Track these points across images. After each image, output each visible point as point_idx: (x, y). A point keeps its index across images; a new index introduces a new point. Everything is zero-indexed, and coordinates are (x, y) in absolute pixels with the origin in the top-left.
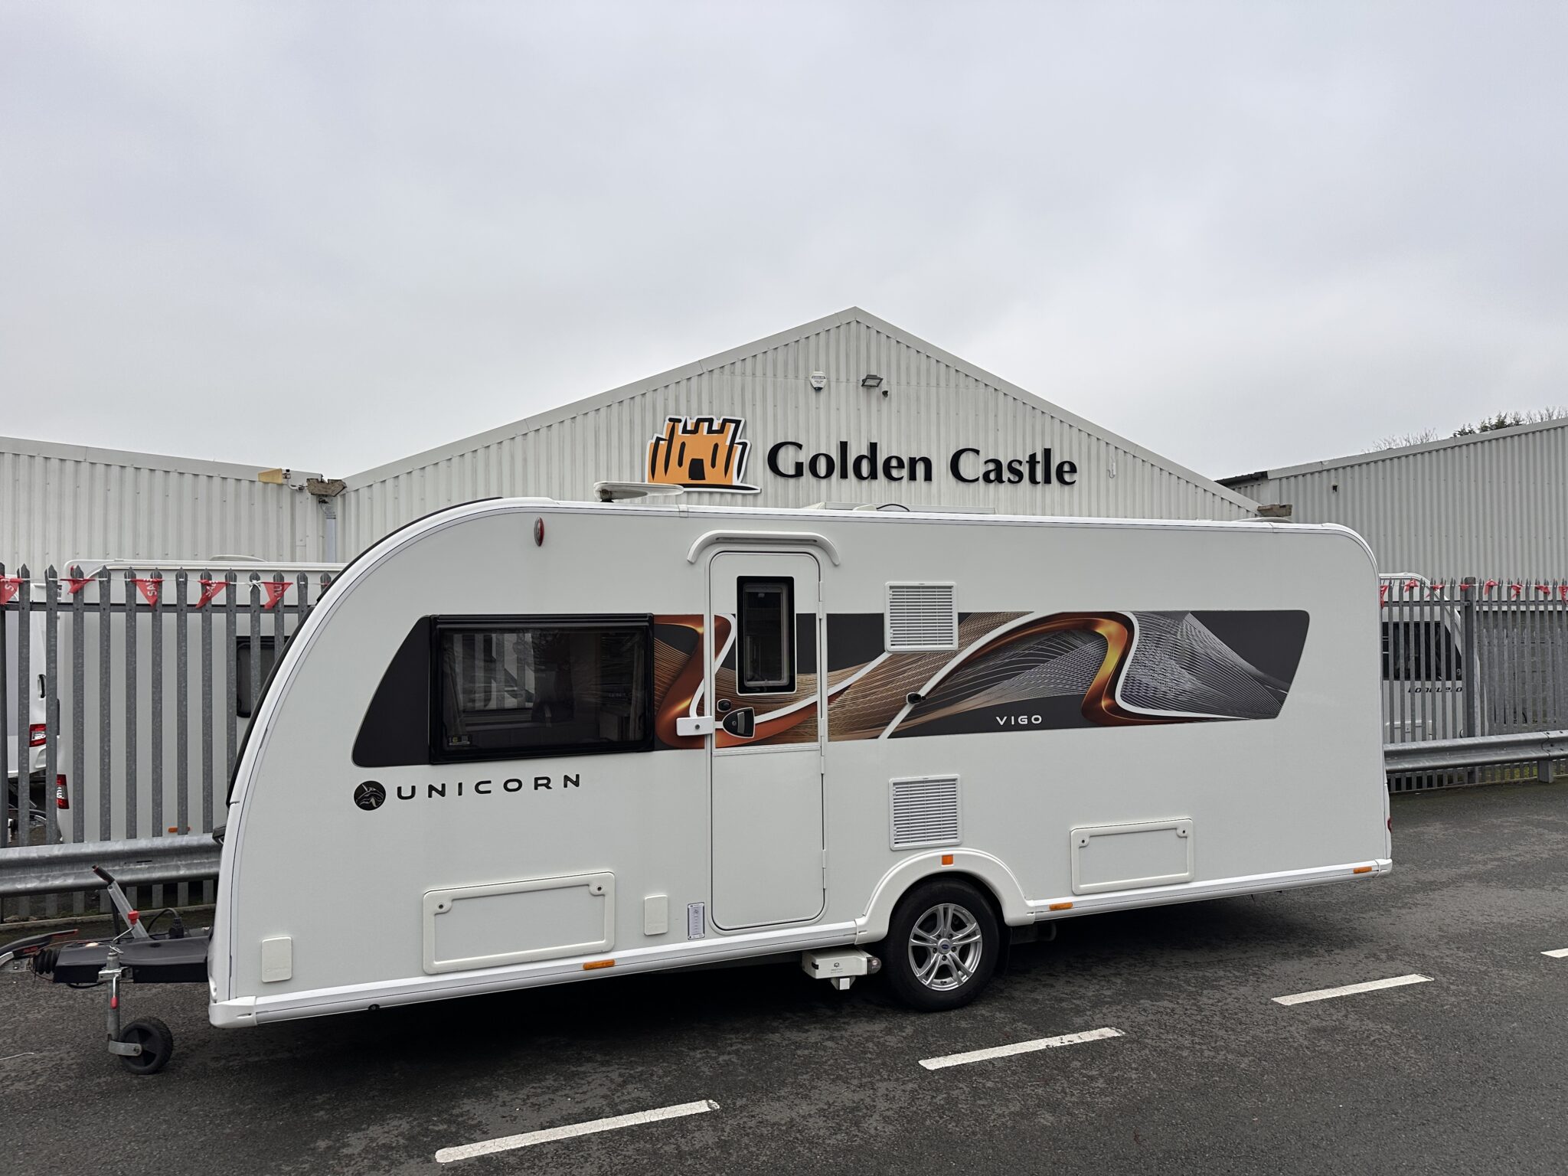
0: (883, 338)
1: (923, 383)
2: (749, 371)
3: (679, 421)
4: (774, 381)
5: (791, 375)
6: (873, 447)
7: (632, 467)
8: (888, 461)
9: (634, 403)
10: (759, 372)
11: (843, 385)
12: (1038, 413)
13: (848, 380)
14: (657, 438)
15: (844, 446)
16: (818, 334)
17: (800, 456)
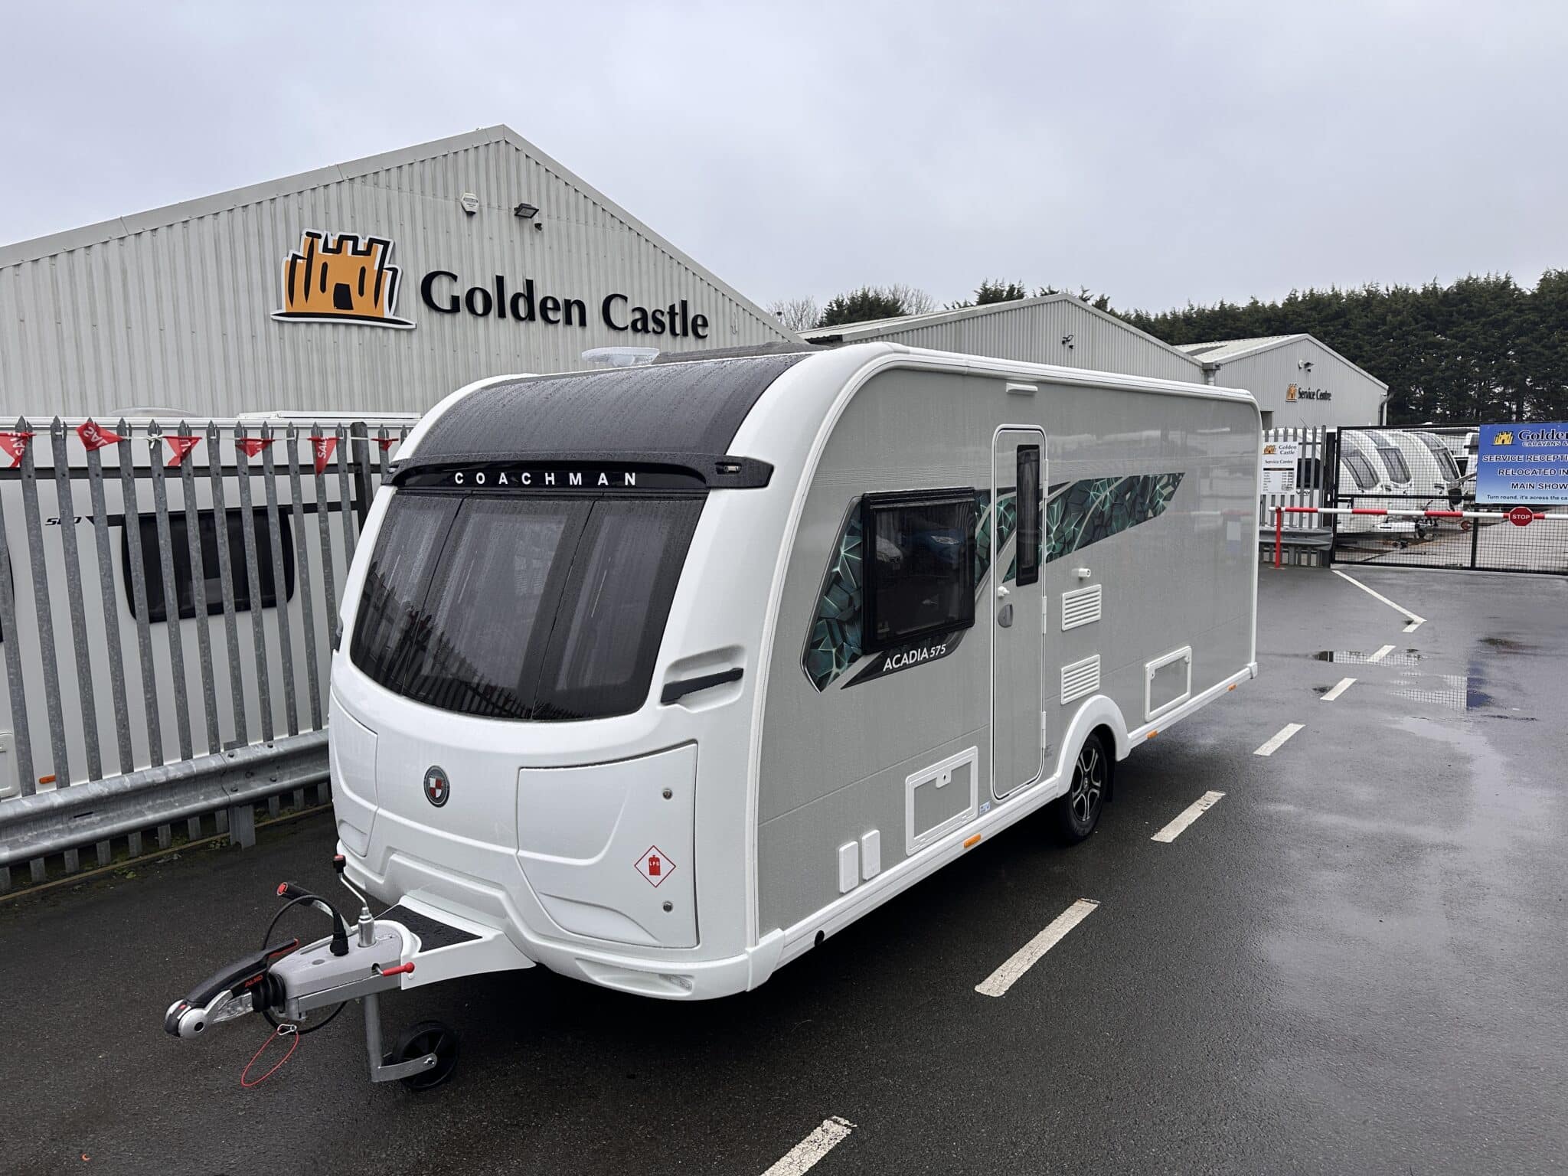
0: (532, 163)
1: (573, 218)
2: (394, 185)
3: (319, 236)
4: (422, 200)
5: (440, 193)
6: (529, 284)
7: (264, 289)
8: (544, 301)
9: (261, 209)
10: (406, 187)
11: (494, 212)
12: (674, 263)
13: (500, 207)
14: (294, 255)
15: (500, 281)
16: (467, 150)
17: (455, 289)
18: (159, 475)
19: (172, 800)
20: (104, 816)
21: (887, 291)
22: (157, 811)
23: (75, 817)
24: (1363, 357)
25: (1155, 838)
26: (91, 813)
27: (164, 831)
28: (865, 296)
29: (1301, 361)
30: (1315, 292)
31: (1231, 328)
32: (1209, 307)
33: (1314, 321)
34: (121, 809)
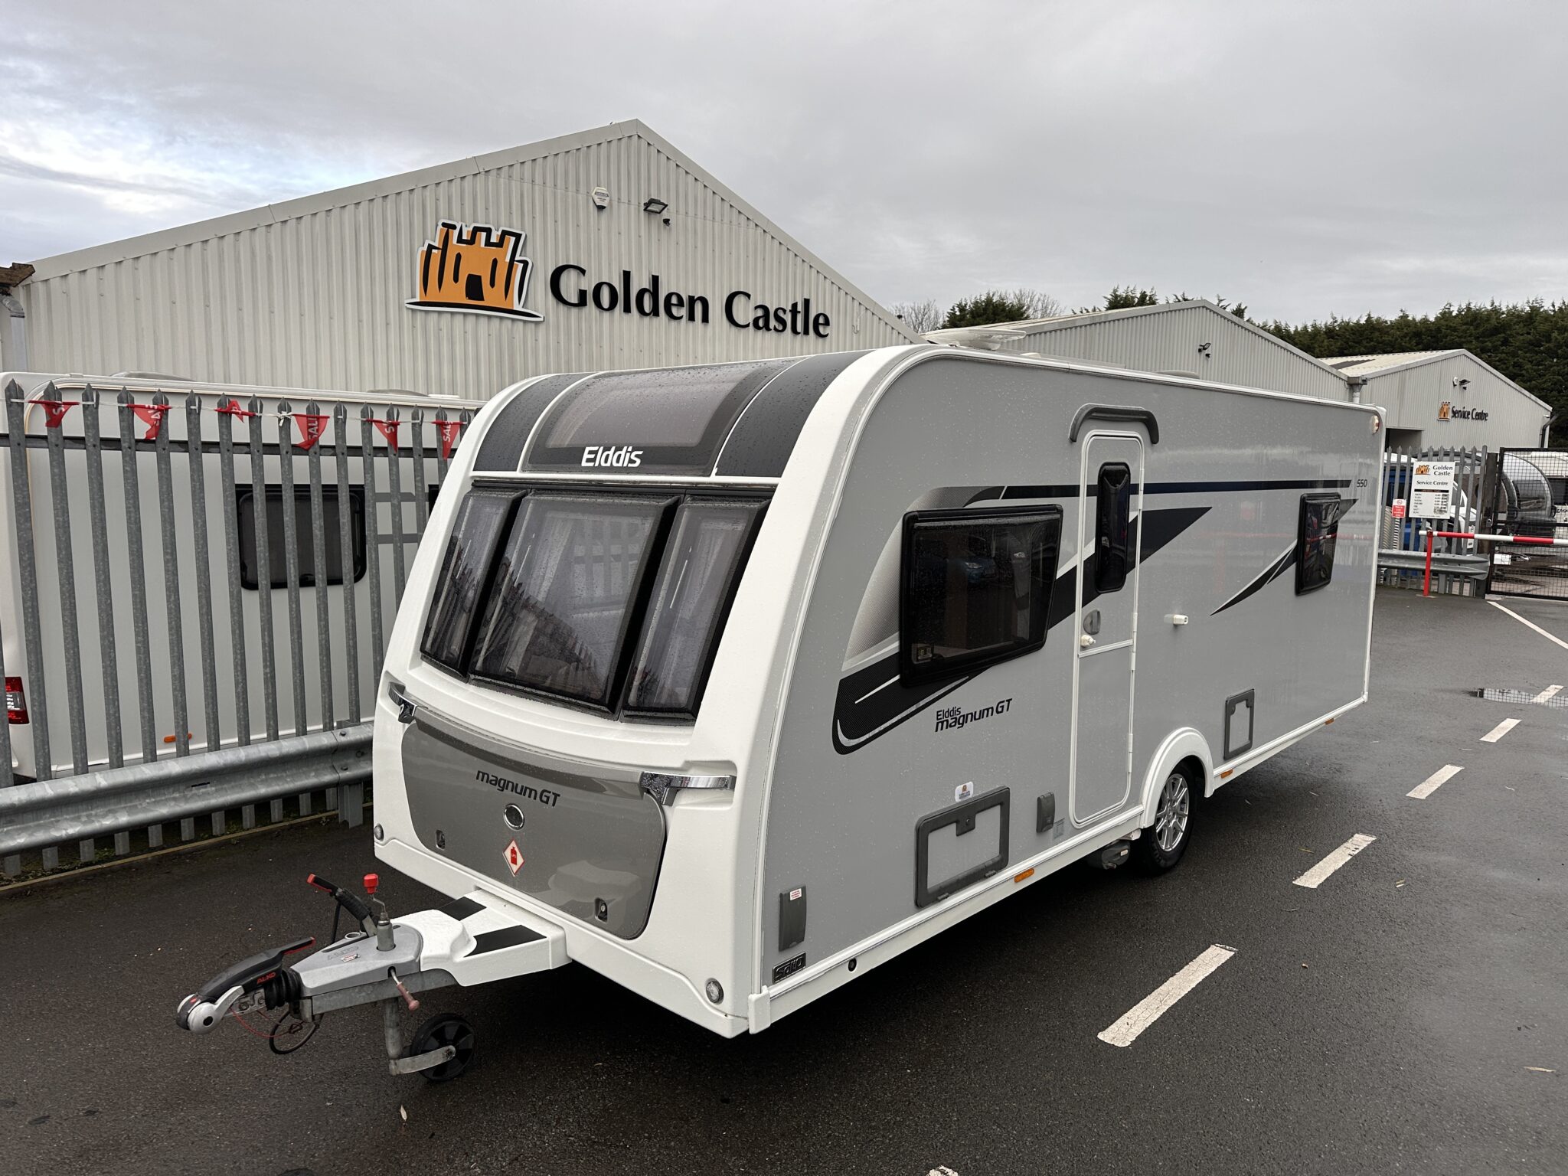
0: (663, 158)
1: (700, 214)
2: (527, 177)
3: (454, 227)
4: (555, 193)
5: (572, 188)
6: (655, 280)
7: (400, 278)
8: (669, 297)
9: (400, 200)
10: (538, 180)
11: (624, 207)
12: (799, 260)
13: (629, 201)
14: (429, 245)
15: (627, 275)
16: (600, 144)
17: (583, 282)
18: (287, 453)
19: (284, 775)
20: (220, 787)
21: (1012, 296)
22: (269, 786)
23: (193, 786)
24: (1524, 376)
25: (1298, 882)
26: (209, 783)
27: (276, 805)
28: (989, 301)
29: (1455, 378)
30: (1472, 306)
31: (1379, 343)
32: (1355, 321)
33: (1470, 336)
34: (235, 781)
